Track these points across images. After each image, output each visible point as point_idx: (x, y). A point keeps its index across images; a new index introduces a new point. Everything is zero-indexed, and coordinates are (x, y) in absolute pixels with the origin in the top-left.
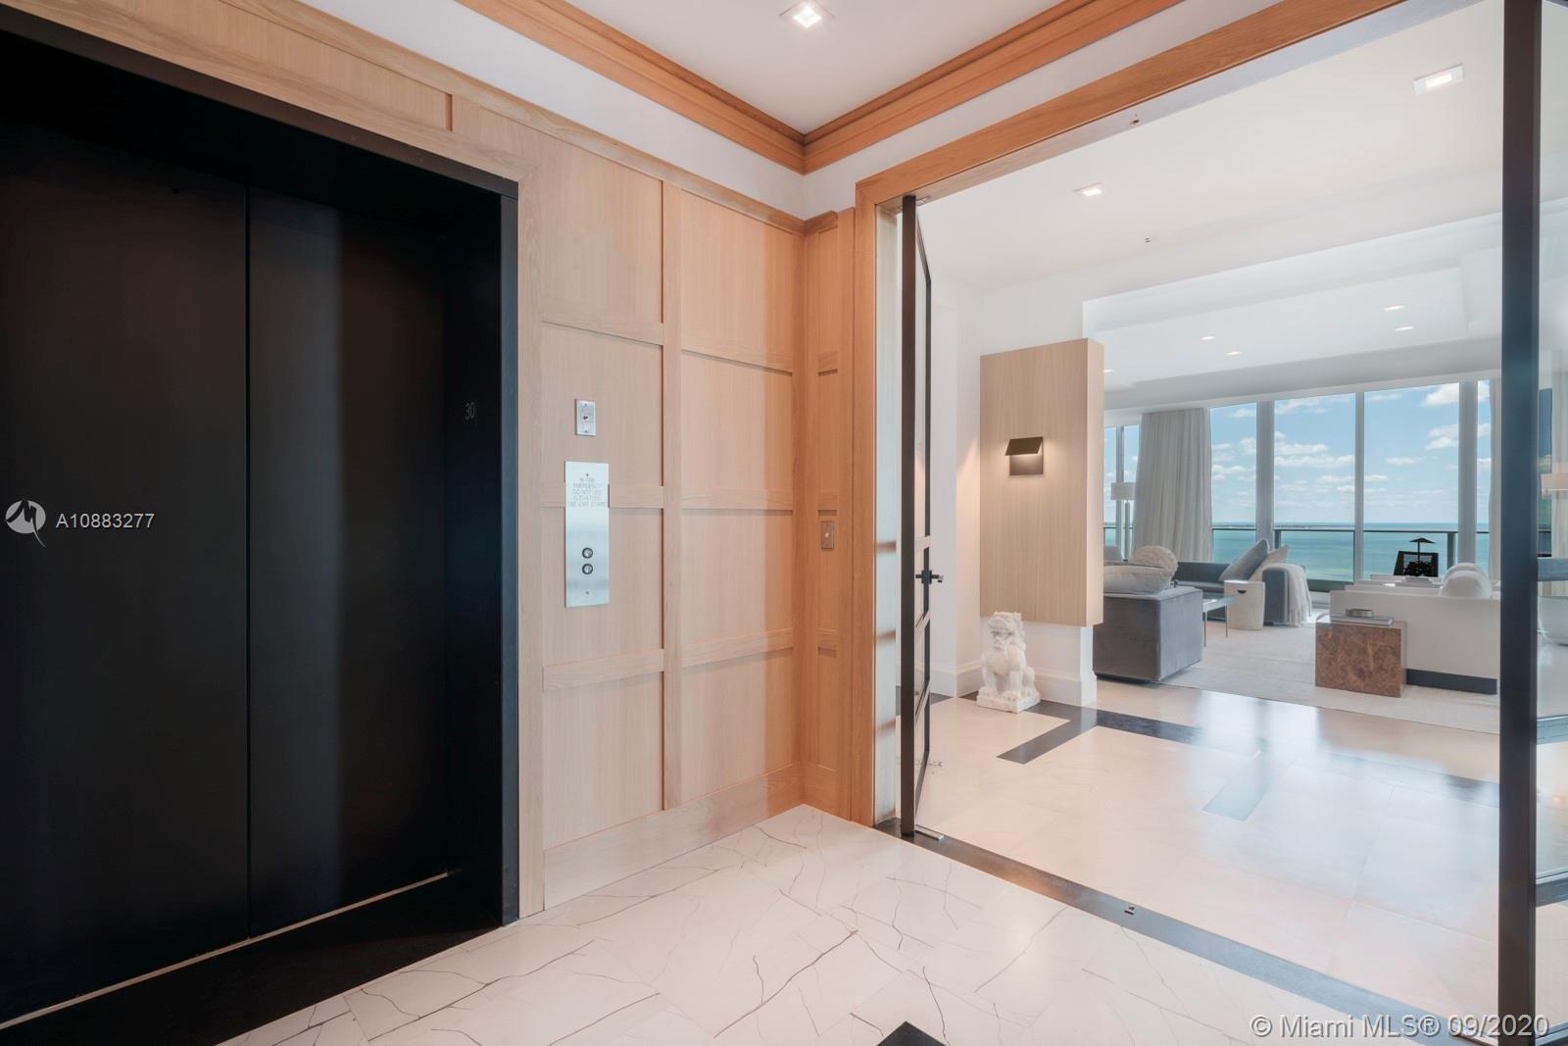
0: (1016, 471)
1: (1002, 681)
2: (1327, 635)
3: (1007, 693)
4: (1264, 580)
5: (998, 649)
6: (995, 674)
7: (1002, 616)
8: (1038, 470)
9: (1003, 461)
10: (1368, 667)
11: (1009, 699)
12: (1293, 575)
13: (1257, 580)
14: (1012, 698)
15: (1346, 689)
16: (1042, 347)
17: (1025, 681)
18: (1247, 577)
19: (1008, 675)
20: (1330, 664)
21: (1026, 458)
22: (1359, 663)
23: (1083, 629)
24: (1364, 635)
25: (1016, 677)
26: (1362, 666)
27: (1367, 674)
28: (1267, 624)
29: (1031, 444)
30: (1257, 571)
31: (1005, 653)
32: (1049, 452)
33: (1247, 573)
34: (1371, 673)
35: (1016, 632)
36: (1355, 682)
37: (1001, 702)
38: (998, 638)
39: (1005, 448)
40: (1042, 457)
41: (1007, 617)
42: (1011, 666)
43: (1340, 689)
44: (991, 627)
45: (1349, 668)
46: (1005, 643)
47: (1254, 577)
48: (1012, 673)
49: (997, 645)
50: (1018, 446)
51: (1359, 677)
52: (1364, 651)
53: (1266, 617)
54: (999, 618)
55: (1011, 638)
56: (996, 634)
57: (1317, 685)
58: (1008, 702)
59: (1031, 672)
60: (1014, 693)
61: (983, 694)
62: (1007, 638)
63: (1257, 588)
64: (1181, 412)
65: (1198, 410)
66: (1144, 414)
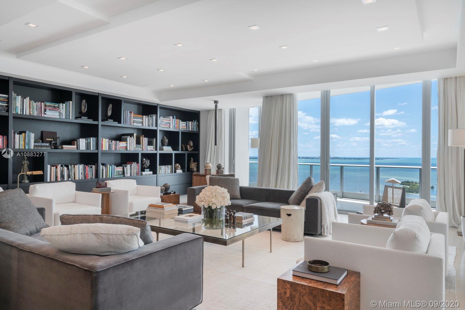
2: (286, 293)
12: (324, 201)
30: (304, 199)
33: (299, 200)
47: (302, 203)
64: (282, 96)
65: (291, 95)
66: (263, 97)
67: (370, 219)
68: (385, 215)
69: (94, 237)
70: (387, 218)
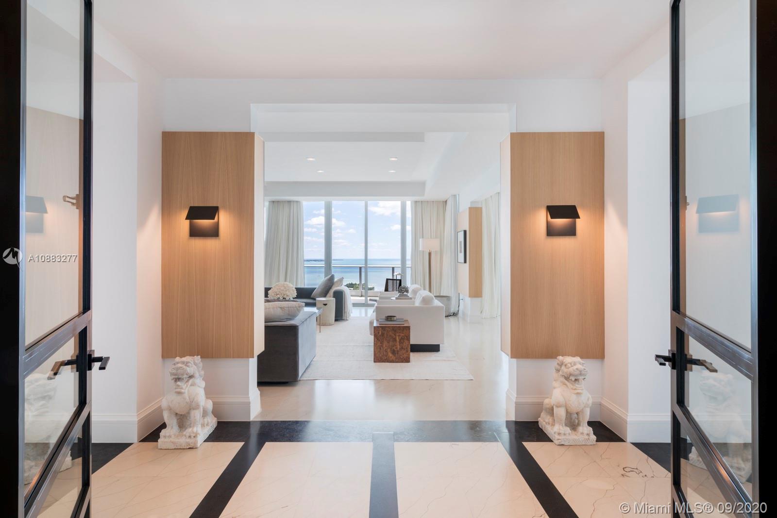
0: (195, 233)
1: (183, 420)
2: (379, 333)
3: (189, 431)
4: (334, 297)
5: (179, 393)
6: (176, 414)
7: (183, 363)
8: (214, 233)
9: (184, 225)
10: (397, 348)
11: (190, 437)
12: (346, 293)
13: (330, 297)
14: (193, 435)
15: (388, 362)
16: (217, 133)
17: (205, 414)
18: (325, 296)
19: (189, 413)
20: (380, 349)
21: (204, 223)
22: (393, 346)
23: (250, 359)
24: (395, 331)
25: (197, 415)
26: (394, 348)
27: (396, 352)
28: (336, 320)
29: (210, 212)
30: (330, 292)
31: (186, 395)
32: (224, 220)
33: (325, 293)
34: (398, 351)
35: (197, 375)
36: (391, 357)
37: (183, 441)
38: (179, 383)
39: (185, 213)
40: (218, 223)
41: (187, 363)
42: (192, 406)
43: (385, 362)
44: (172, 374)
45: (389, 350)
46: (185, 387)
47: (328, 295)
48: (193, 413)
49: (178, 390)
50: (195, 213)
51: (393, 354)
52: (395, 340)
53: (336, 317)
54: (180, 365)
55: (191, 381)
56: (178, 379)
57: (374, 362)
58: (188, 440)
59: (210, 405)
60: (195, 429)
61: (165, 437)
62: (187, 381)
63: (331, 300)
64: (289, 202)
65: (297, 202)
66: (270, 202)
67: (397, 296)
68: (405, 293)
69: (279, 309)
70: (405, 295)
